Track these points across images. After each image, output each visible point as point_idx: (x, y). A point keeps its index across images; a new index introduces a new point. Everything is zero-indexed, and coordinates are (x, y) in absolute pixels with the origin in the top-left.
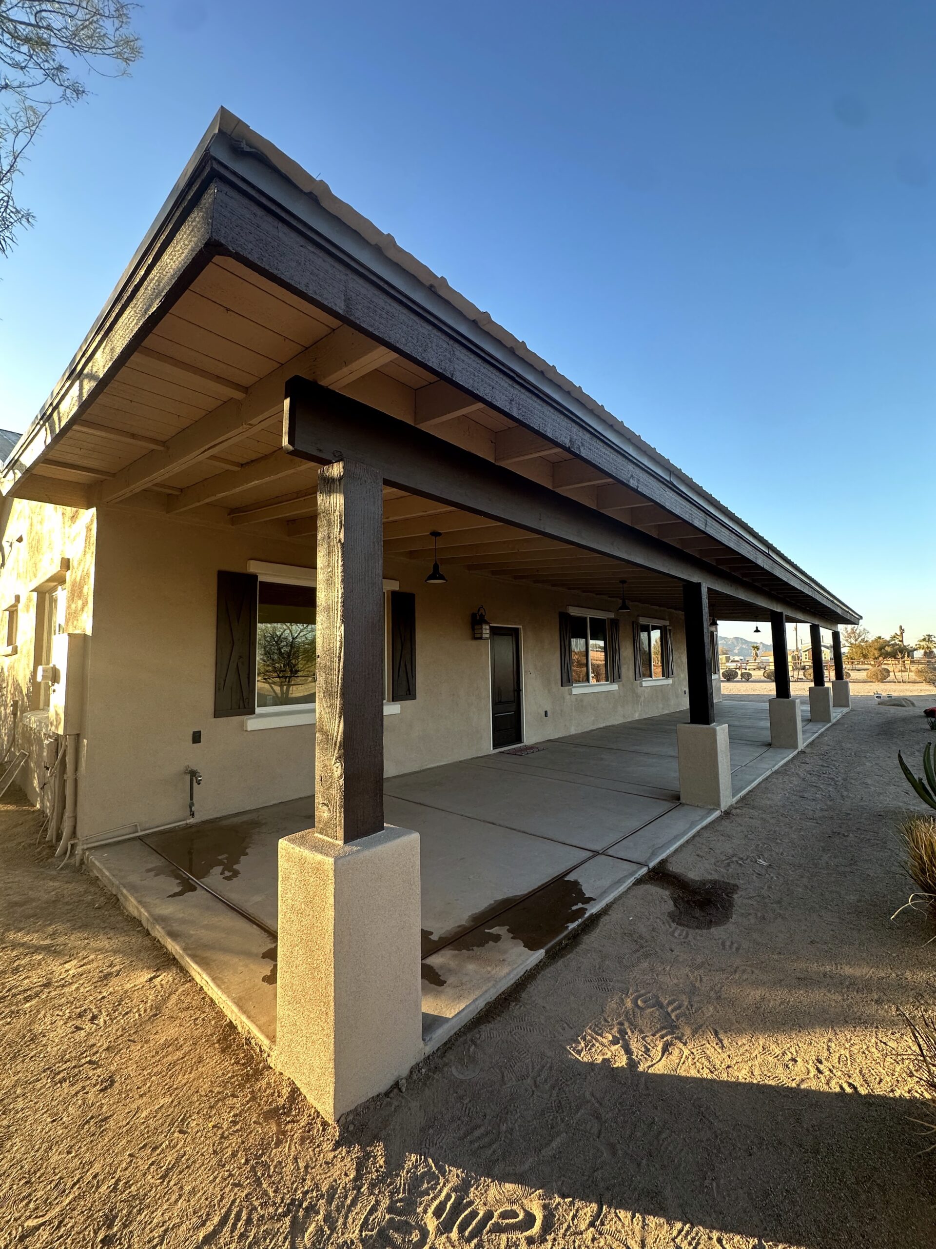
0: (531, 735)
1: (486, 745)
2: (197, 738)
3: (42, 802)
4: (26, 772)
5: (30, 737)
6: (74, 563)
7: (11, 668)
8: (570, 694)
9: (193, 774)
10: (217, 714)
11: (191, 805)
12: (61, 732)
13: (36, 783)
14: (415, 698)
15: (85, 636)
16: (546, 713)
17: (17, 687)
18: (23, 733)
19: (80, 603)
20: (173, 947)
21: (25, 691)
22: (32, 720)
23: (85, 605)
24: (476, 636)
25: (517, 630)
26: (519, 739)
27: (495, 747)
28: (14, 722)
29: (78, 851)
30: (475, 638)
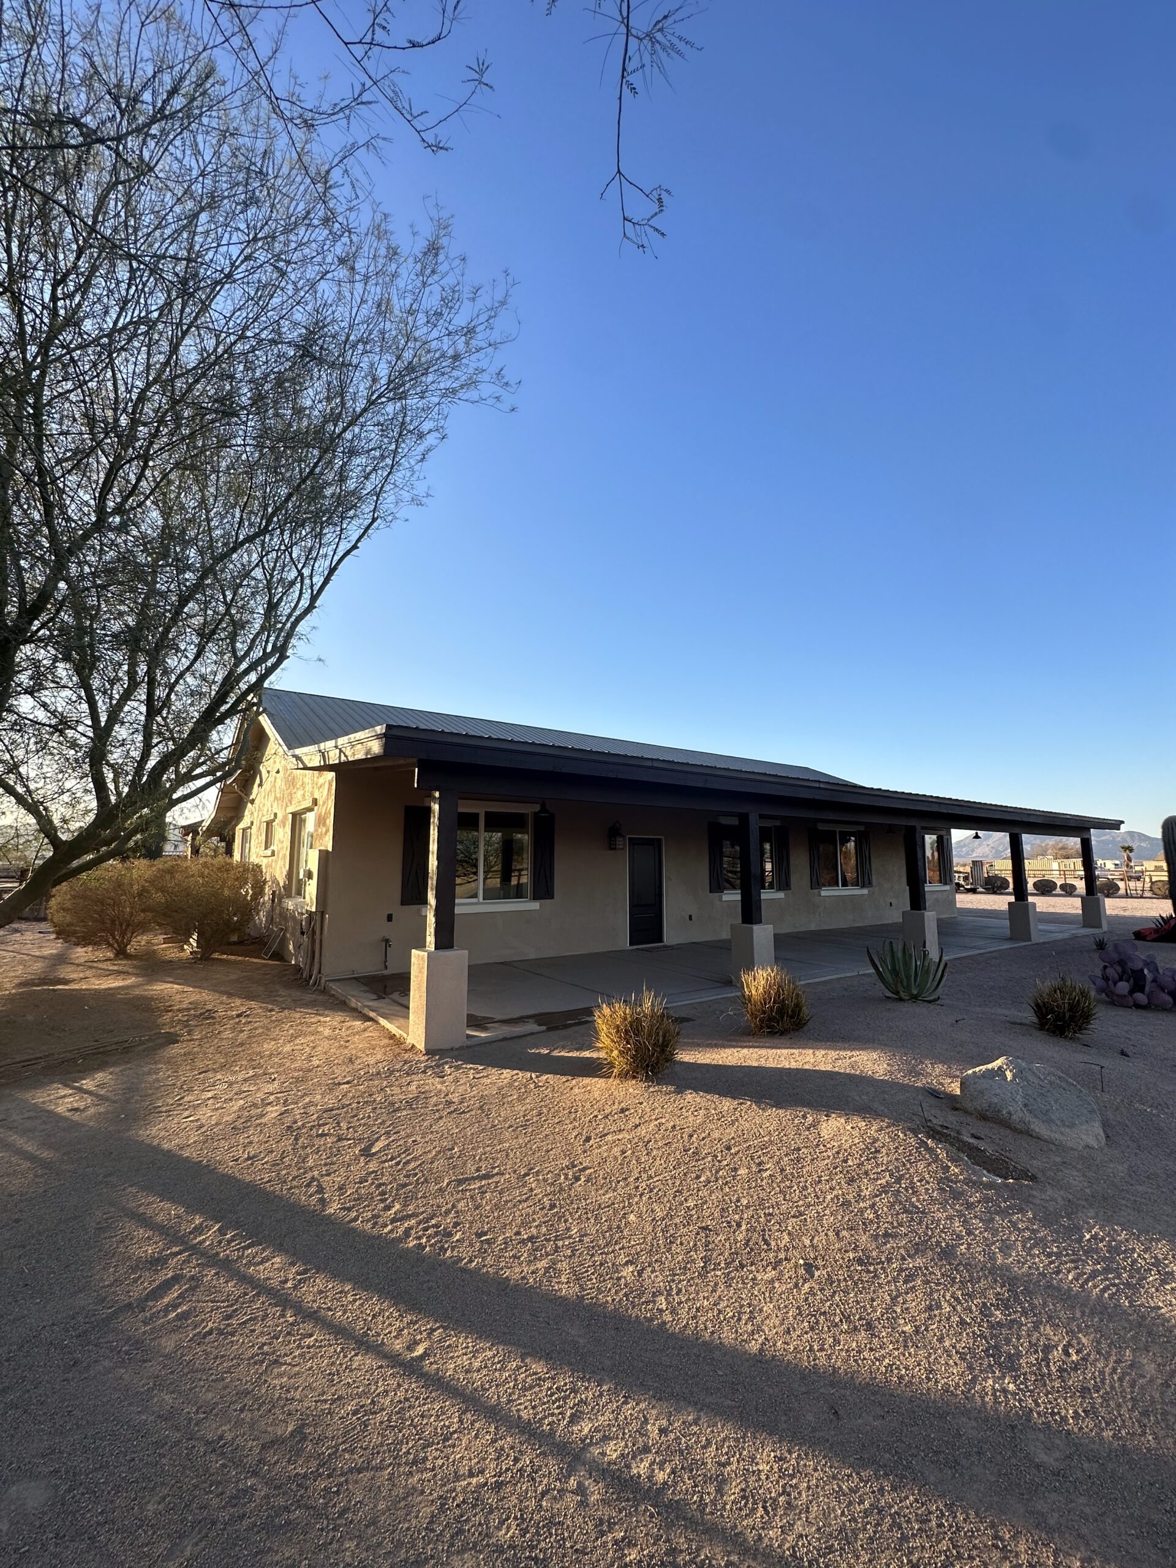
0: (671, 935)
1: (623, 941)
2: (390, 918)
3: (296, 959)
4: (283, 942)
5: (285, 915)
6: (320, 802)
7: (268, 866)
8: (720, 899)
9: (387, 941)
10: (403, 903)
11: (386, 961)
12: (314, 910)
13: (291, 947)
14: (553, 898)
15: (327, 851)
16: (690, 918)
17: (275, 881)
18: (280, 914)
19: (324, 830)
20: (372, 1014)
21: (282, 884)
22: (290, 904)
23: (327, 831)
24: (612, 847)
25: (659, 840)
26: (661, 940)
27: (631, 944)
28: (272, 906)
29: (323, 981)
30: (611, 849)
